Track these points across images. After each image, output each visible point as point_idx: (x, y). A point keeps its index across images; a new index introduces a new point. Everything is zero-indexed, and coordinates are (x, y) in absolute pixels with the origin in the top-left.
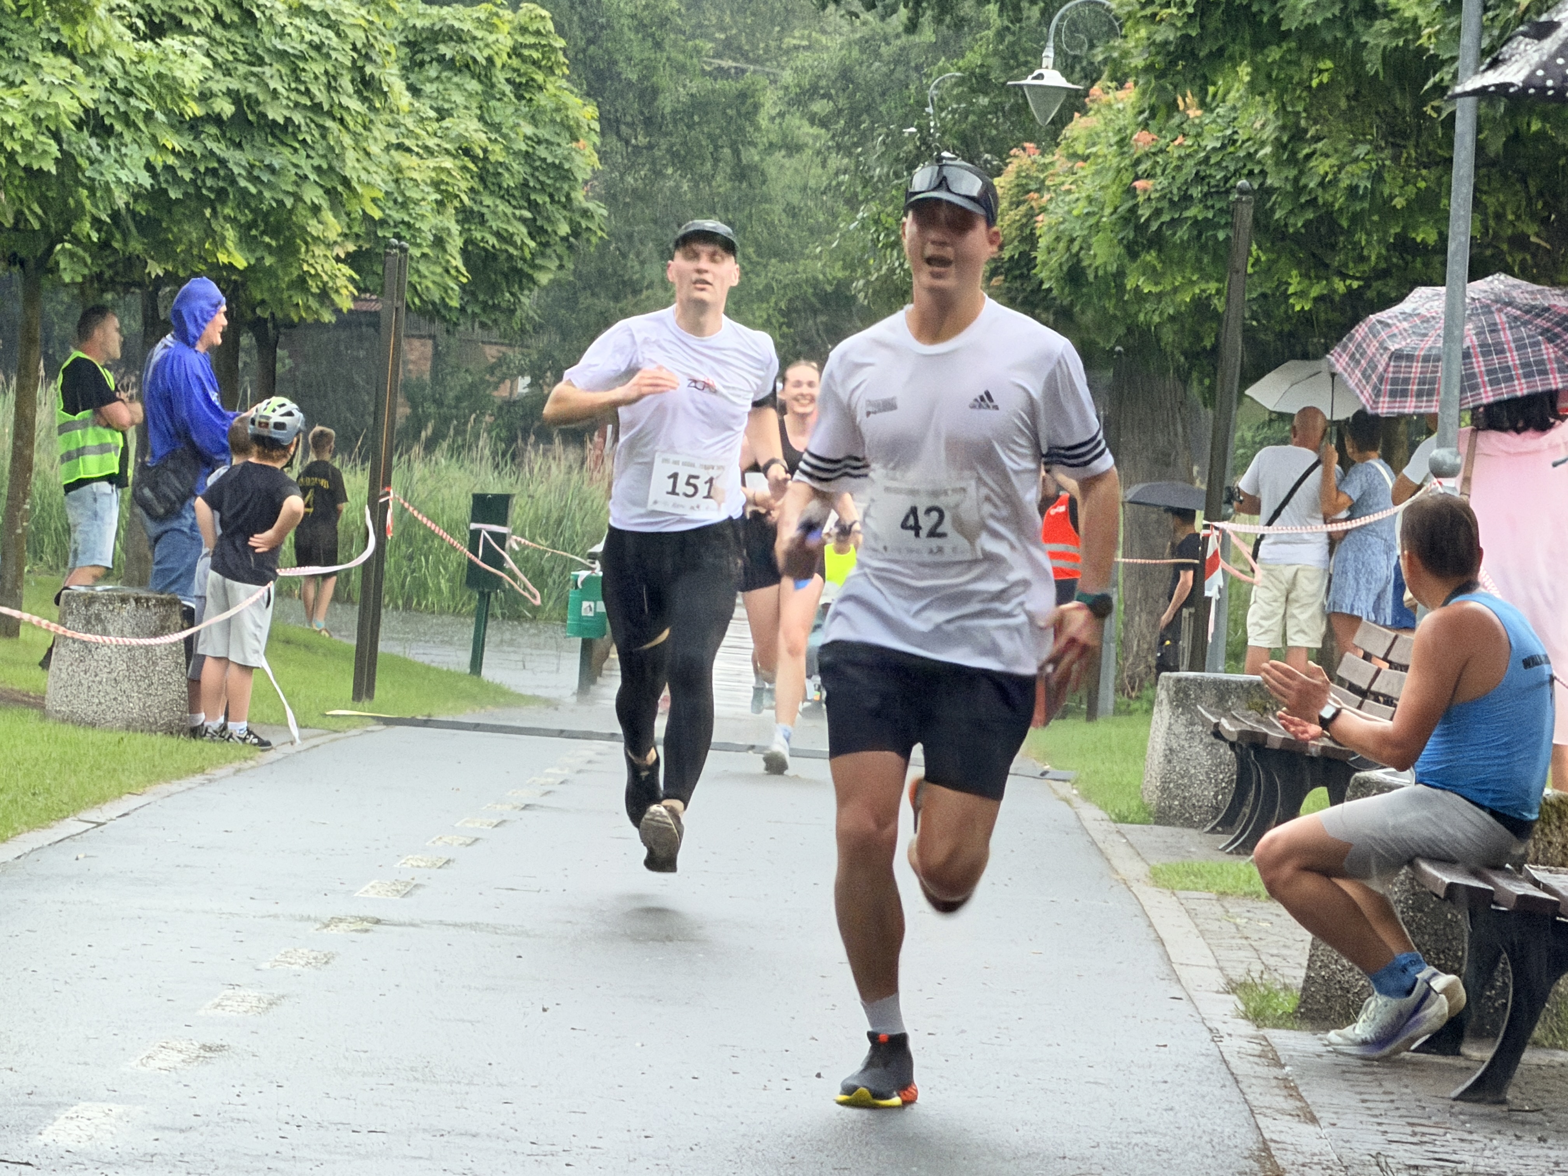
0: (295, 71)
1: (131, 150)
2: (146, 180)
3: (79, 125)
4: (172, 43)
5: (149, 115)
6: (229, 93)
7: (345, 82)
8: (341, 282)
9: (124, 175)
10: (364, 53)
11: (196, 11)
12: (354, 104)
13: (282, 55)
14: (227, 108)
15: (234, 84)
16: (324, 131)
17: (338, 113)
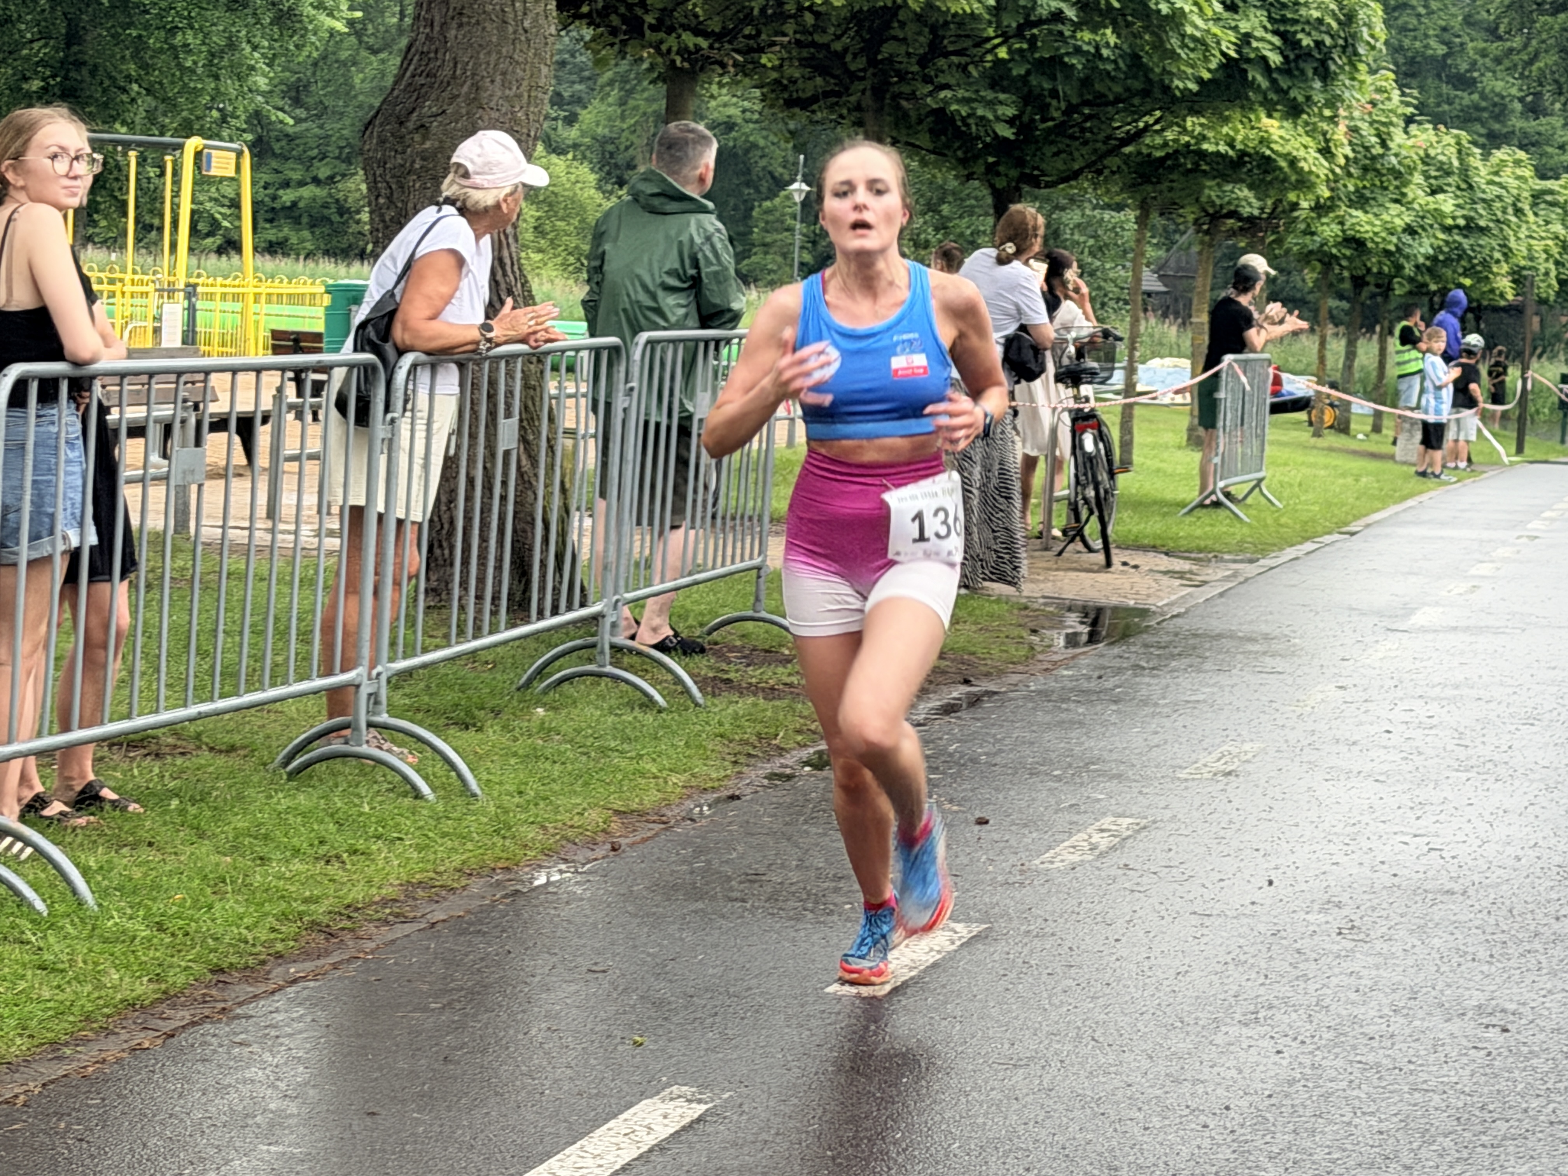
0: (1490, 207)
1: (1425, 240)
2: (1431, 251)
3: (1404, 231)
4: (1440, 197)
5: (1431, 226)
6: (1464, 217)
7: (1510, 210)
8: (1508, 290)
9: (1422, 250)
10: (1518, 199)
11: (1449, 185)
12: (1513, 219)
13: (1484, 200)
15: (1465, 212)
16: (1501, 230)
17: (1507, 223)
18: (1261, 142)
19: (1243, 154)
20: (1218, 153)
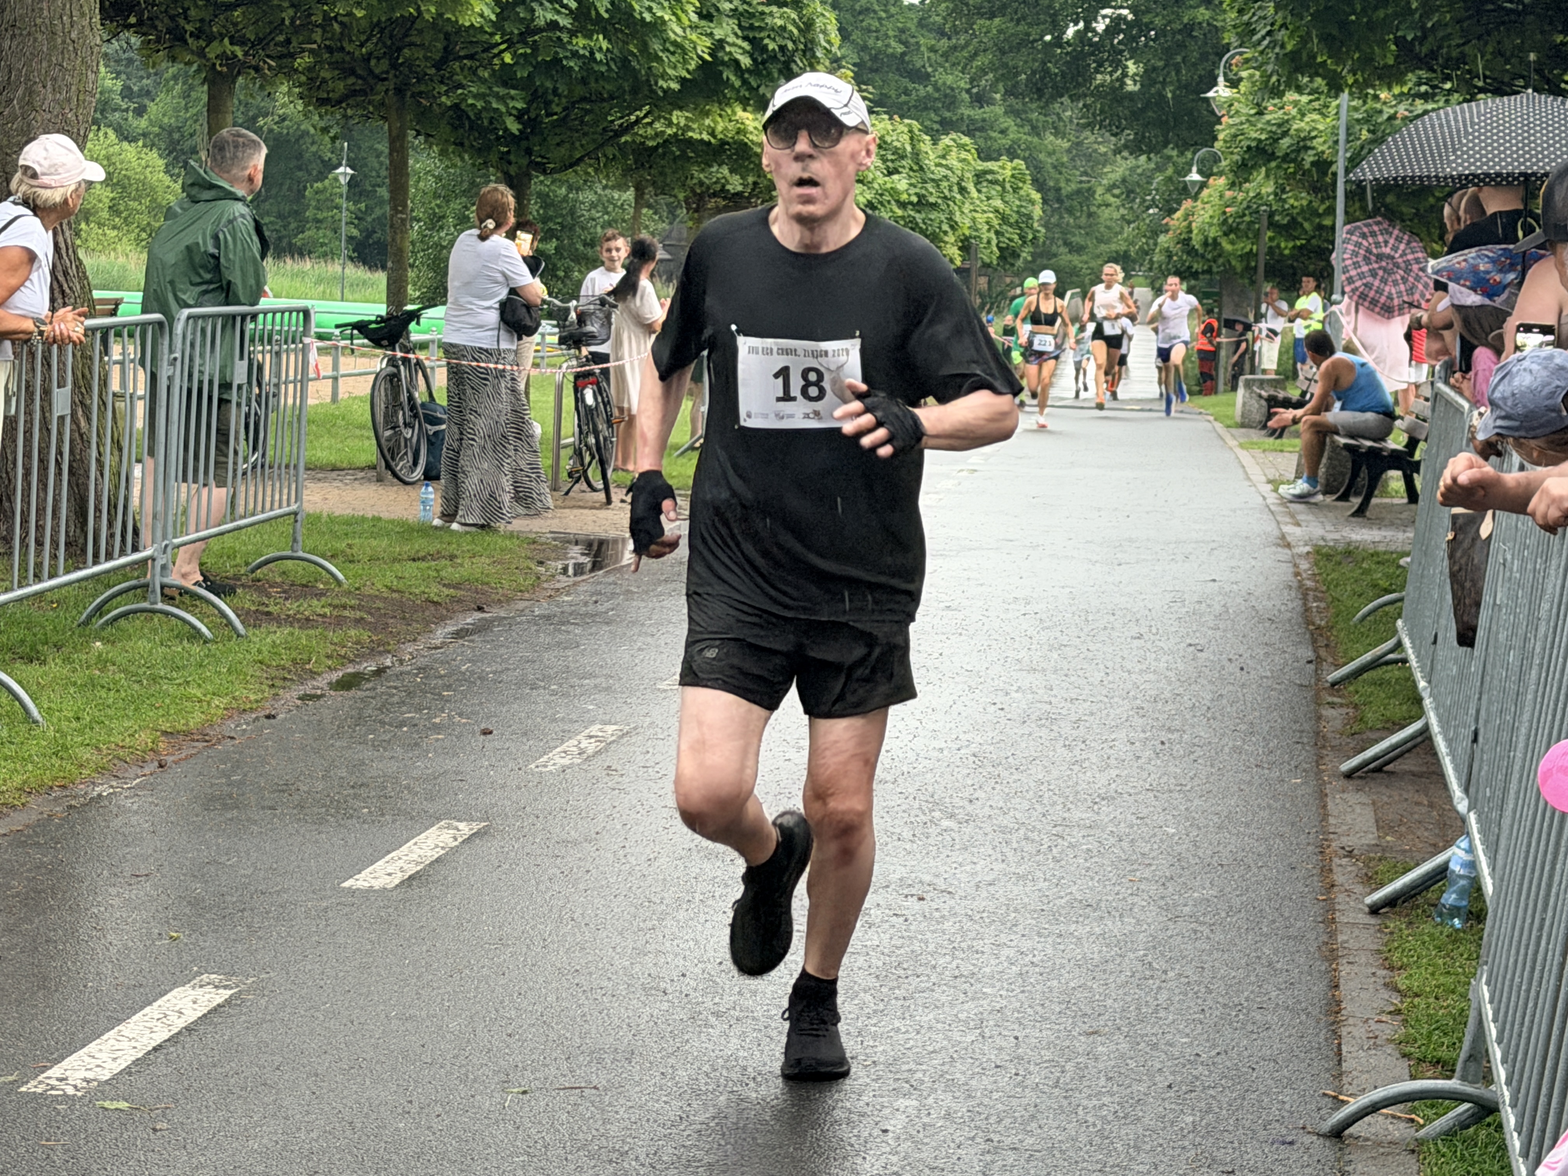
0: (938, 186)
4: (896, 177)
5: (889, 202)
6: (916, 194)
7: (955, 188)
8: (957, 256)
10: (961, 179)
11: (903, 167)
12: (958, 196)
13: (933, 180)
14: (915, 199)
15: (917, 190)
16: (948, 206)
17: (953, 199)
18: (738, 133)
19: (723, 143)
20: (702, 140)
